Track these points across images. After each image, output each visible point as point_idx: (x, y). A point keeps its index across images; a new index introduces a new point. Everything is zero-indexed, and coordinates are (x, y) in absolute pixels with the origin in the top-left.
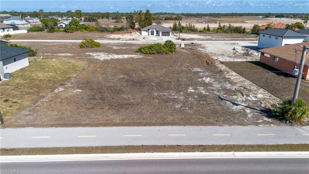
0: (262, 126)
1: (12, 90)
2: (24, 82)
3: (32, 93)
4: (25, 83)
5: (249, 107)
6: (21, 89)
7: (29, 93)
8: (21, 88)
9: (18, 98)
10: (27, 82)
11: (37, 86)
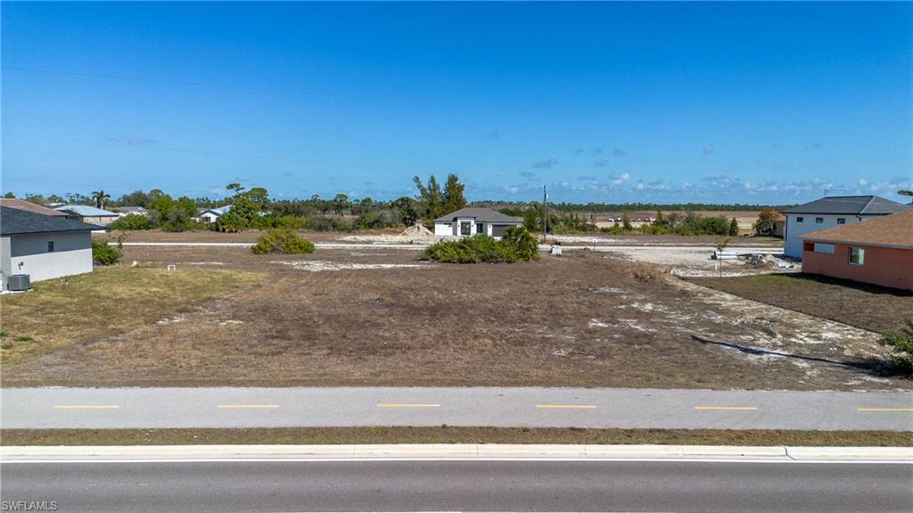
0: (864, 391)
1: (23, 315)
2: (68, 300)
3: (86, 323)
4: (71, 303)
5: (801, 358)
6: (52, 314)
7: (77, 323)
8: (55, 311)
9: (35, 332)
10: (76, 300)
11: (106, 311)
